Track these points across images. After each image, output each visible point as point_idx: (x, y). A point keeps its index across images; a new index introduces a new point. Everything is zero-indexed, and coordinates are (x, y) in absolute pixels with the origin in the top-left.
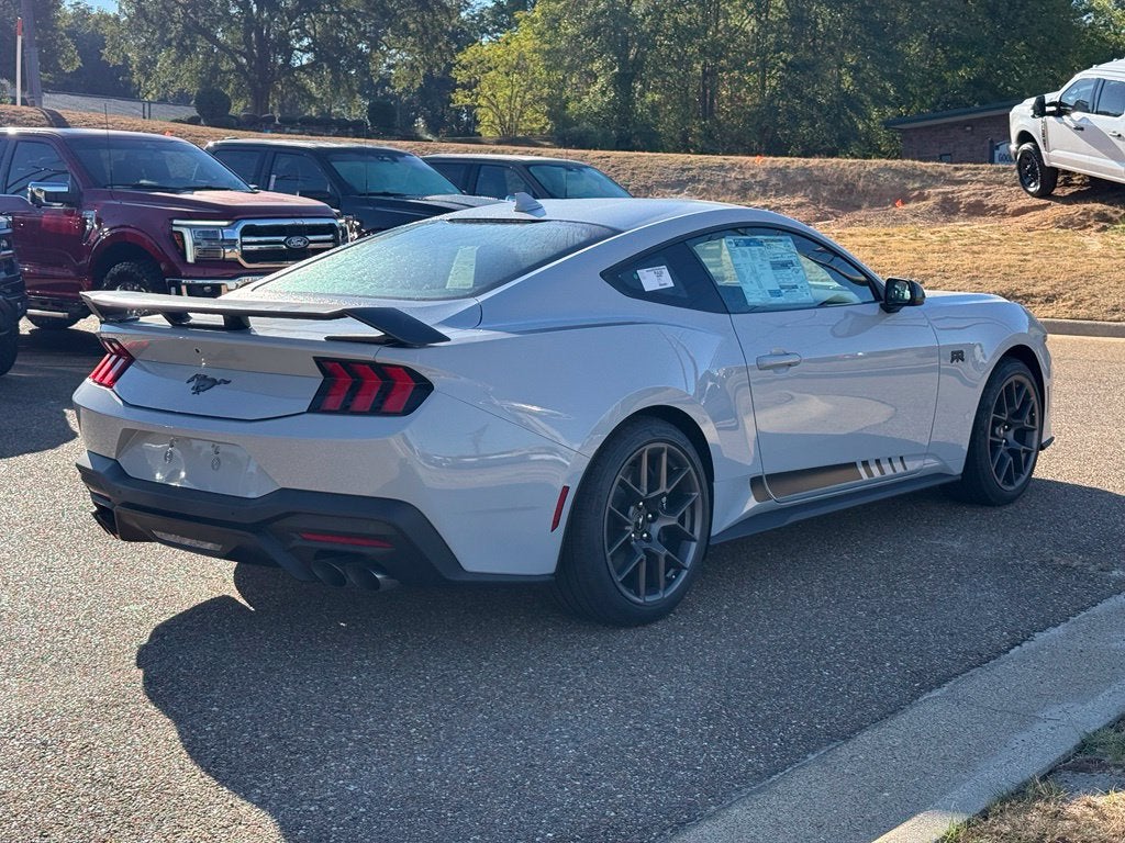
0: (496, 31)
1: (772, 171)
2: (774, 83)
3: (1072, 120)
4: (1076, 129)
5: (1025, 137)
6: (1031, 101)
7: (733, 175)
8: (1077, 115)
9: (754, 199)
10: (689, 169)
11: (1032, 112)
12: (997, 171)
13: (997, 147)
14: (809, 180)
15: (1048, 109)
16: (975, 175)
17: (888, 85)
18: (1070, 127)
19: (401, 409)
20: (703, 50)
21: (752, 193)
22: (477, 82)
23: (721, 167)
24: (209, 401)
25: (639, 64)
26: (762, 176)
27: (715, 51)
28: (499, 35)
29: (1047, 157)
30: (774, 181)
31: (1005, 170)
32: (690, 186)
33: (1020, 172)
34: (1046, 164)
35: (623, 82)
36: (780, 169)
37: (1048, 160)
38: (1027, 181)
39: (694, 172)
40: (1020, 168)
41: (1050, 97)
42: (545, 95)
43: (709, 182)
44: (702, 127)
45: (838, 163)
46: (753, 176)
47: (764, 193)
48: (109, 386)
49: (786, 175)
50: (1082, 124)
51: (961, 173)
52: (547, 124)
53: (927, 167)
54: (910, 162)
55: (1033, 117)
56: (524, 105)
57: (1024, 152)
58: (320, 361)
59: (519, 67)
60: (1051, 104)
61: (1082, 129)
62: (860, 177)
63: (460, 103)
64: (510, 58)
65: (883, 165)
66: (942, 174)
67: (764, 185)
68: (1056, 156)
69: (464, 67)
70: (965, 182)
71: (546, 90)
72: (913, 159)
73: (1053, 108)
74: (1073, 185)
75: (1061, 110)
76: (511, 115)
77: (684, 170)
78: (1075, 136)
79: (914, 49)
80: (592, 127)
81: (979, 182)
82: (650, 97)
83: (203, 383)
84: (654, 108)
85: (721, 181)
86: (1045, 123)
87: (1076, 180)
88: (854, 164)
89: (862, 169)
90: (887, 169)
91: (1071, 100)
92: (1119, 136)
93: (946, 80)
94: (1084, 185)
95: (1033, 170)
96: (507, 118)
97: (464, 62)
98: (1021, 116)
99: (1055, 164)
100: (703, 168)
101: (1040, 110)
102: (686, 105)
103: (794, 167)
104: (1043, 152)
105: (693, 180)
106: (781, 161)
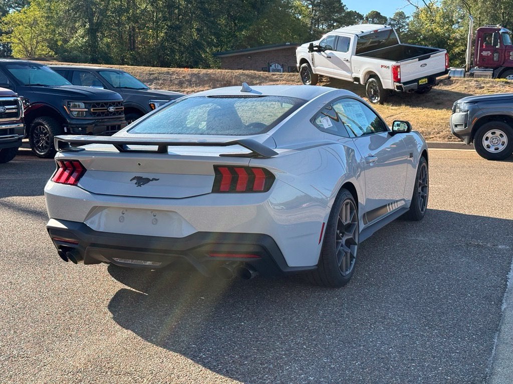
0: (17, 7)
1: (193, 75)
2: (162, 35)
3: (325, 53)
4: (328, 57)
5: (303, 61)
6: (308, 45)
7: (174, 77)
8: (328, 52)
9: (187, 88)
10: (153, 74)
11: (308, 50)
12: (290, 75)
13: (271, 66)
14: (210, 80)
15: (315, 49)
16: (281, 77)
17: (213, 37)
18: (325, 57)
19: (262, 190)
20: (129, 18)
21: (185, 85)
22: (12, 31)
23: (168, 73)
24: (145, 190)
25: (99, 24)
26: (188, 78)
27: (135, 19)
28: (18, 8)
29: (314, 69)
30: (194, 79)
31: (294, 75)
32: (155, 82)
33: (302, 76)
34: (314, 72)
35: (92, 32)
36: (196, 74)
37: (315, 71)
38: (305, 80)
39: (156, 75)
40: (302, 74)
41: (316, 43)
42: (48, 38)
43: (164, 80)
44: (131, 54)
45: (221, 72)
46: (184, 77)
47: (190, 85)
48: (75, 184)
49: (199, 77)
50: (330, 55)
51: (275, 77)
52: (50, 52)
53: (261, 74)
54: (252, 71)
55: (309, 52)
56: (37, 43)
57: (303, 68)
58: (217, 168)
59: (34, 24)
60: (316, 47)
61: (330, 57)
62: (232, 78)
63: (5, 41)
64: (29, 20)
65: (241, 72)
66: (267, 77)
67: (190, 81)
68: (318, 69)
69: (6, 24)
70: (278, 80)
71: (48, 36)
72: (254, 70)
73: (317, 48)
74: (324, 82)
75: (320, 49)
76: (31, 48)
77: (151, 74)
78: (327, 60)
79: (222, 21)
80: (79, 54)
81: (284, 80)
82: (106, 40)
83: (141, 181)
84: (108, 45)
85: (169, 79)
86: (313, 55)
87: (324, 79)
88: (228, 72)
89: (233, 74)
90: (243, 74)
91: (323, 45)
92: (347, 60)
93: (237, 36)
94: (328, 82)
95: (308, 75)
96: (30, 49)
97: (6, 21)
98: (302, 51)
99: (317, 73)
100: (159, 73)
101: (311, 49)
102: (122, 44)
103: (202, 73)
104: (312, 68)
105: (156, 79)
106: (195, 71)
